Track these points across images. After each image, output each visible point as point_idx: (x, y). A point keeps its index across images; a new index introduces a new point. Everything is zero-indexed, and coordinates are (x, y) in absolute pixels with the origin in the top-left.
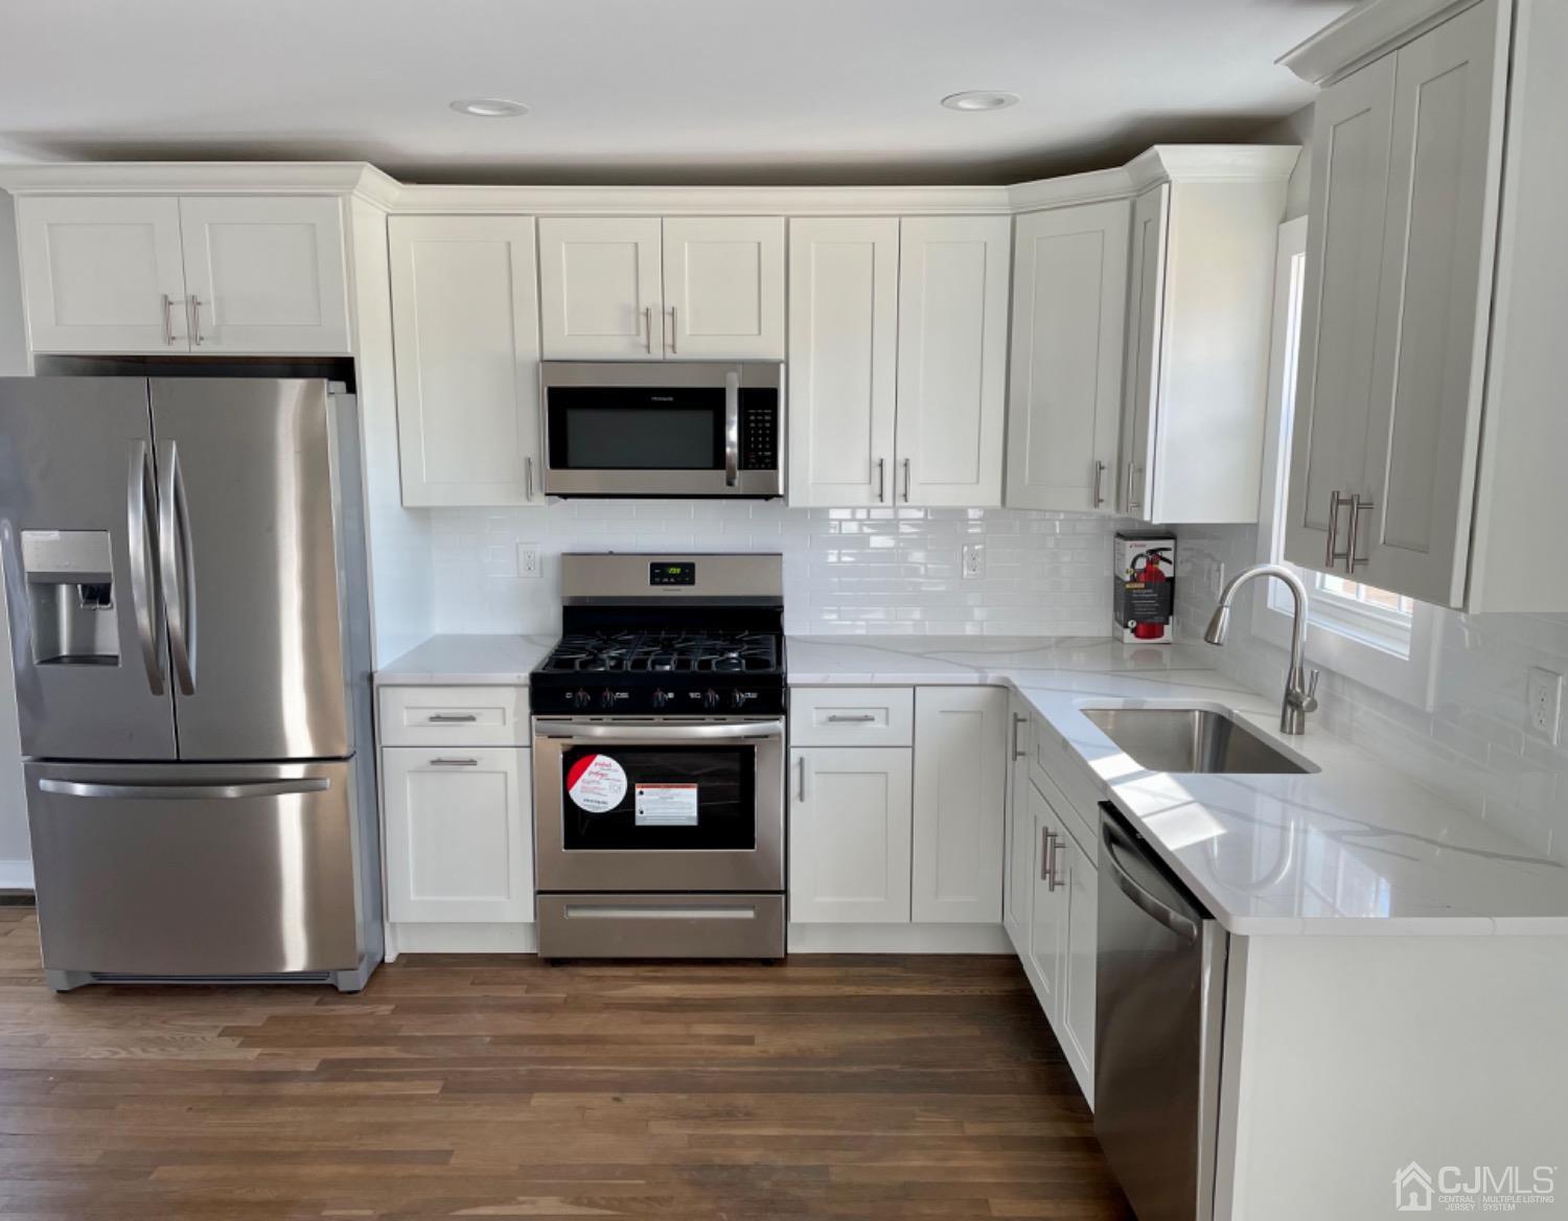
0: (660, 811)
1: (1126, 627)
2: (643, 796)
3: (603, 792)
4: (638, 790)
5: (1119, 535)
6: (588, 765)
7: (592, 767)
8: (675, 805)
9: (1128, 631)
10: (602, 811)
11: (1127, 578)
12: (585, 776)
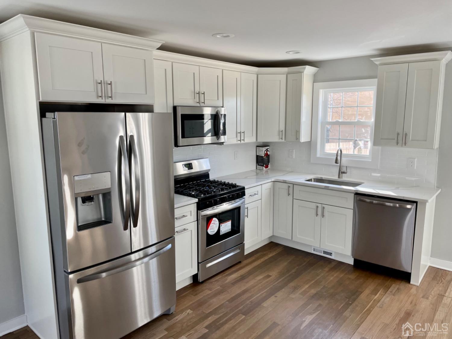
0: (224, 229)
1: (263, 166)
2: (222, 227)
3: (214, 228)
4: (221, 225)
5: (257, 146)
6: (211, 222)
7: (212, 222)
8: (226, 227)
9: (264, 167)
10: (214, 233)
11: (264, 156)
12: (211, 225)
